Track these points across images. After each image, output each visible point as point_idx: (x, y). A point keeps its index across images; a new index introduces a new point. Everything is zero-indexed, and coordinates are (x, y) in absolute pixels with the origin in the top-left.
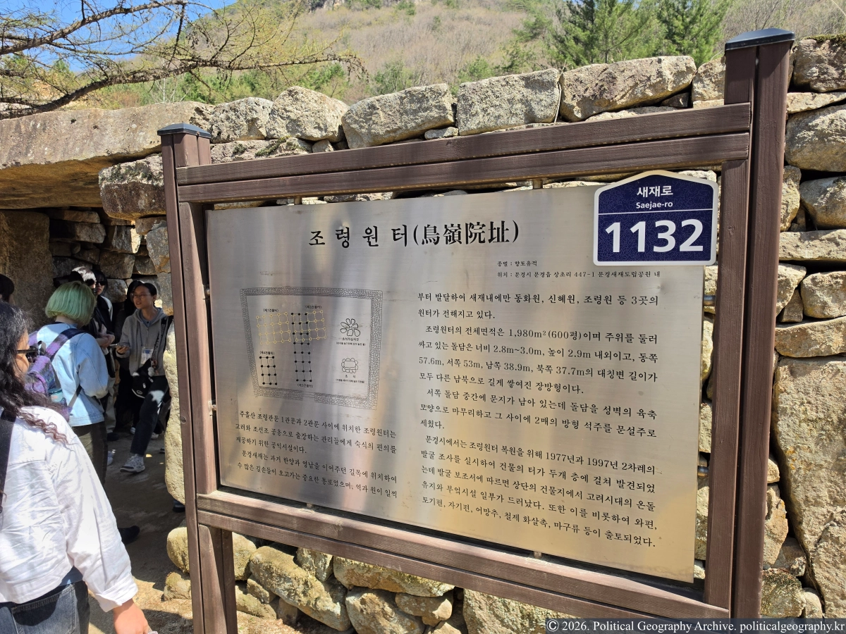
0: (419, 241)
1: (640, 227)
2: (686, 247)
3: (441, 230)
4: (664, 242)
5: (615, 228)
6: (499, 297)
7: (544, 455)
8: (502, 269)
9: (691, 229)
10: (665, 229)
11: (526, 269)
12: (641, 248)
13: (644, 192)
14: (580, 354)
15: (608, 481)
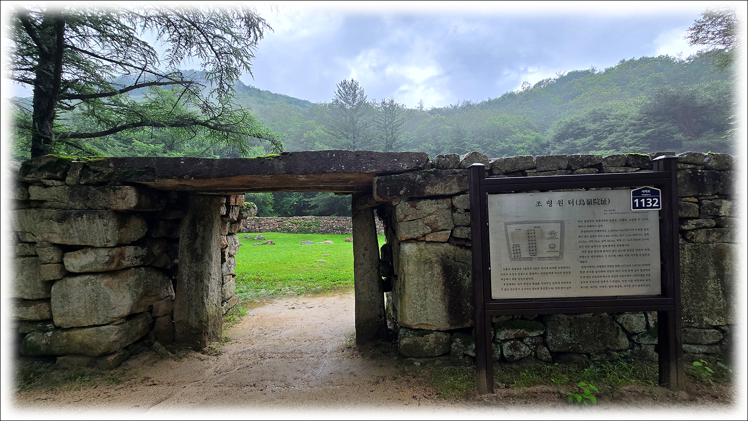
0: (578, 204)
1: (643, 200)
2: (654, 205)
3: (585, 201)
4: (649, 204)
5: (637, 200)
6: (604, 220)
7: (620, 266)
8: (605, 212)
9: (655, 201)
10: (649, 201)
11: (612, 212)
12: (644, 206)
13: (643, 191)
14: (629, 235)
15: (638, 270)
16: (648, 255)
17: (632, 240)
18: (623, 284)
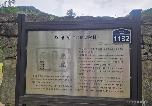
0: (79, 39)
1: (119, 37)
3: (84, 37)
5: (115, 37)
6: (95, 49)
7: (103, 78)
8: (95, 44)
14: (110, 59)
15: (115, 81)
16: (122, 72)
17: (112, 62)
18: (105, 90)
